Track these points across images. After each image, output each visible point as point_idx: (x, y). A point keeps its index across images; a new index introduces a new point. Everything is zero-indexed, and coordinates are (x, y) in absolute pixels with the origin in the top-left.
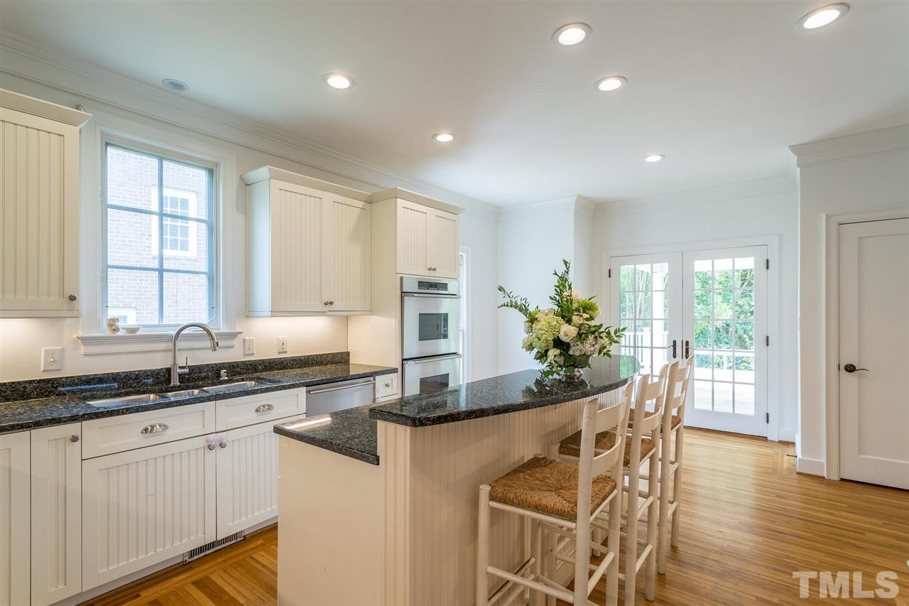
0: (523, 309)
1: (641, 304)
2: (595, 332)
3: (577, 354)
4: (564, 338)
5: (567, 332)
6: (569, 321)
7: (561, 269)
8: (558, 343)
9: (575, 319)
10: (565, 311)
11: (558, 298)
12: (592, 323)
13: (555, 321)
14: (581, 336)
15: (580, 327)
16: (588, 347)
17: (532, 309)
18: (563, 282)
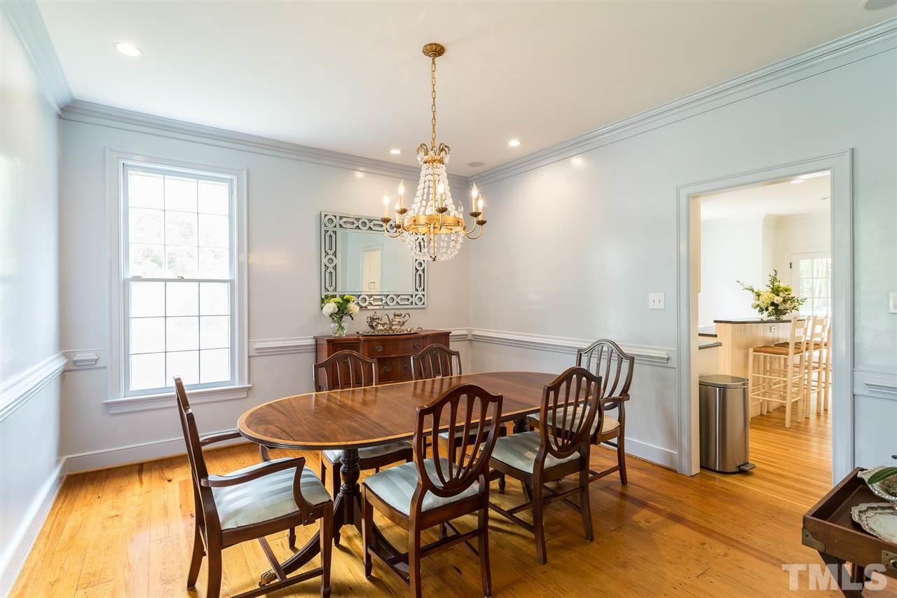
0: (752, 290)
1: (820, 287)
2: (792, 299)
3: (782, 308)
4: (775, 302)
5: (778, 300)
6: (778, 295)
7: (773, 274)
8: (773, 304)
9: (781, 294)
10: (776, 291)
11: (771, 286)
12: (790, 296)
13: (771, 295)
14: (785, 301)
15: (784, 297)
16: (788, 305)
17: (756, 290)
18: (774, 280)
